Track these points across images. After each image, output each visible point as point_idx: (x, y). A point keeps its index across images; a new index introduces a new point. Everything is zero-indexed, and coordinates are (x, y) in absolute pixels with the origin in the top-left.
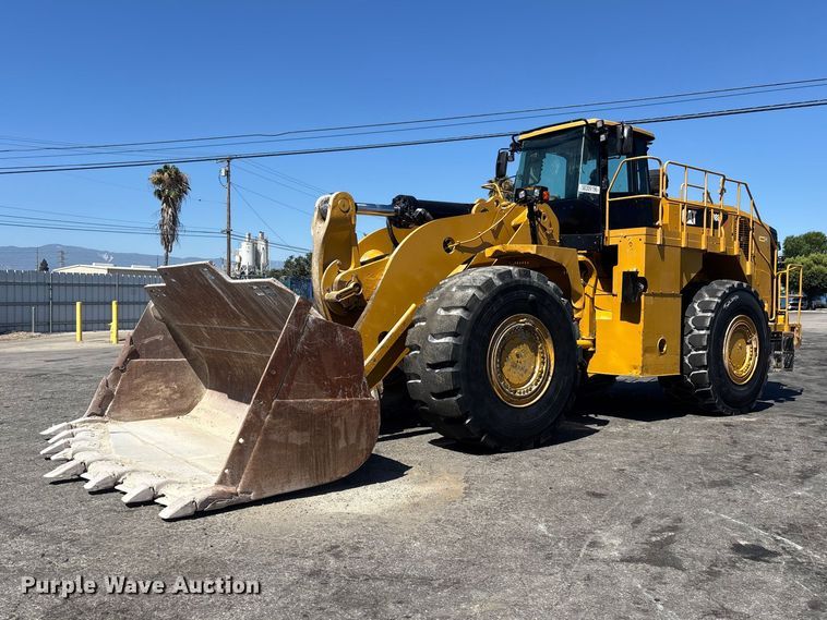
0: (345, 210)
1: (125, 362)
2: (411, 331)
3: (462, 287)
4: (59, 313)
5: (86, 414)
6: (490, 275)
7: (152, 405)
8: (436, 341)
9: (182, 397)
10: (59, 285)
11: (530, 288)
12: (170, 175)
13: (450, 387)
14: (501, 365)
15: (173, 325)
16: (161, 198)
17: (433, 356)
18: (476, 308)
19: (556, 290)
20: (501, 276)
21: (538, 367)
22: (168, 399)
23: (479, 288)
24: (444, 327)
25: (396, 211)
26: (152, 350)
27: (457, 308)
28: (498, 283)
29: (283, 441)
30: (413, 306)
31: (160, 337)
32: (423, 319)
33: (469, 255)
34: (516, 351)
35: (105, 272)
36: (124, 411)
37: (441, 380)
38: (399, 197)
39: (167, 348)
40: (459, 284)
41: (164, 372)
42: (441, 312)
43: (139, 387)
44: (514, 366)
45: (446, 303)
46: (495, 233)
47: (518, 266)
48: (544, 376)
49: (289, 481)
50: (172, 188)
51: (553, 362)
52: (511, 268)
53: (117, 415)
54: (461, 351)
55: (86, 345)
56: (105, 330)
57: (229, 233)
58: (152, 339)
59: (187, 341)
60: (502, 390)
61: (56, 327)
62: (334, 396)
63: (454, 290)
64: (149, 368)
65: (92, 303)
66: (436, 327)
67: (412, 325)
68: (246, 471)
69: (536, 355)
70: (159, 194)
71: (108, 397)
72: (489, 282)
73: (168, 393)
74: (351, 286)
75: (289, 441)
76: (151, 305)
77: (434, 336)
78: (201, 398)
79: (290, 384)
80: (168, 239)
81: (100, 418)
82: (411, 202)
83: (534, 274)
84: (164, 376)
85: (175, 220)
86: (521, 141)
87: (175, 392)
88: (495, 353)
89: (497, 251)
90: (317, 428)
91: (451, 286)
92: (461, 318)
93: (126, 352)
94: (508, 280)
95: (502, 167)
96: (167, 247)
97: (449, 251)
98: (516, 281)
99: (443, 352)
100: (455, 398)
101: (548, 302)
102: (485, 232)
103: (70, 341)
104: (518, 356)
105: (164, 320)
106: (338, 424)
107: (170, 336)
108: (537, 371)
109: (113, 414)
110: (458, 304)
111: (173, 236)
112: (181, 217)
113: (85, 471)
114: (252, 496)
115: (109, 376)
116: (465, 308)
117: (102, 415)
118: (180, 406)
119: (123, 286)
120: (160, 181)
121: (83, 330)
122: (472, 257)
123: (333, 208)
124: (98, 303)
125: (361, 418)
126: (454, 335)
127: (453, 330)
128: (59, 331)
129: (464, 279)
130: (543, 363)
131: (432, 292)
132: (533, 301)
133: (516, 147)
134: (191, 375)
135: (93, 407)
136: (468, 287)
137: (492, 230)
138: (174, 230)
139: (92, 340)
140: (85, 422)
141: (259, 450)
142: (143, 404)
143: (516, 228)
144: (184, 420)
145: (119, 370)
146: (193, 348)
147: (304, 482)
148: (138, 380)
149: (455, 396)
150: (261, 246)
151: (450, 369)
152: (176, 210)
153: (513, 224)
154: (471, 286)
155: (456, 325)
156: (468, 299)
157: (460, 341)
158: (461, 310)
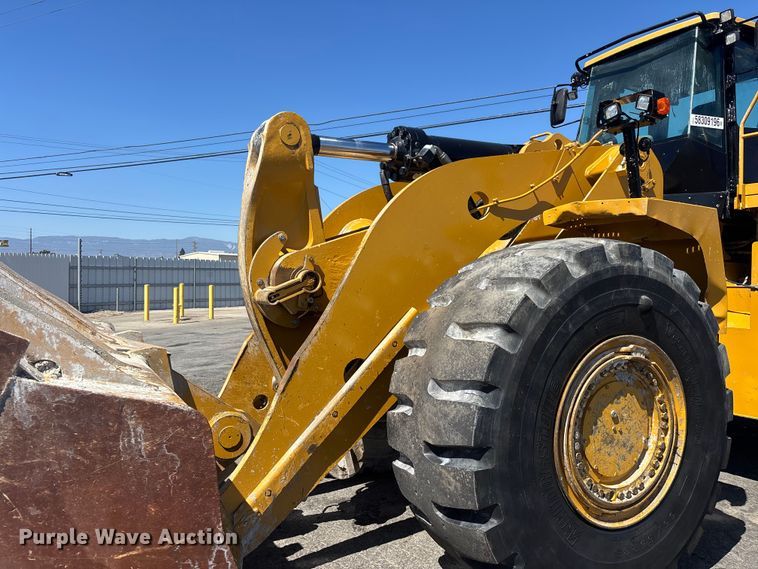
0: (292, 142)
2: (400, 363)
3: (501, 282)
6: (561, 257)
8: (443, 395)
10: (143, 268)
11: (642, 282)
13: (472, 504)
14: (583, 442)
17: (437, 430)
18: (530, 326)
19: (688, 286)
20: (583, 257)
21: (653, 438)
23: (537, 284)
24: (459, 367)
25: (392, 152)
27: (488, 325)
28: (577, 272)
30: (412, 311)
32: (421, 344)
33: (514, 223)
34: (611, 410)
35: (216, 258)
37: (453, 485)
38: (397, 131)
40: (494, 273)
42: (456, 333)
44: (609, 440)
45: (465, 315)
46: (559, 186)
47: (616, 238)
48: (664, 455)
51: (682, 427)
52: (602, 242)
54: (496, 425)
55: (151, 325)
60: (585, 495)
61: (139, 306)
63: (483, 285)
66: (444, 366)
67: (403, 353)
69: (650, 414)
72: (559, 272)
74: (300, 277)
77: (439, 383)
82: (417, 137)
83: (648, 254)
86: (590, 67)
88: (571, 420)
89: (566, 214)
91: (478, 279)
92: (498, 351)
94: (597, 266)
95: (559, 110)
97: (477, 215)
98: (614, 269)
99: (458, 426)
100: (483, 527)
101: (674, 310)
102: (541, 184)
103: (139, 320)
104: (616, 420)
108: (651, 445)
110: (491, 318)
116: (507, 328)
122: (519, 227)
123: (269, 139)
126: (485, 387)
127: (479, 377)
129: (505, 264)
130: (665, 430)
131: (441, 288)
132: (648, 311)
133: (582, 77)
136: (513, 281)
137: (554, 182)
139: (159, 319)
143: (592, 179)
149: (484, 521)
151: (472, 465)
153: (587, 172)
154: (520, 280)
155: (485, 366)
156: (513, 308)
157: (495, 401)
158: (498, 331)
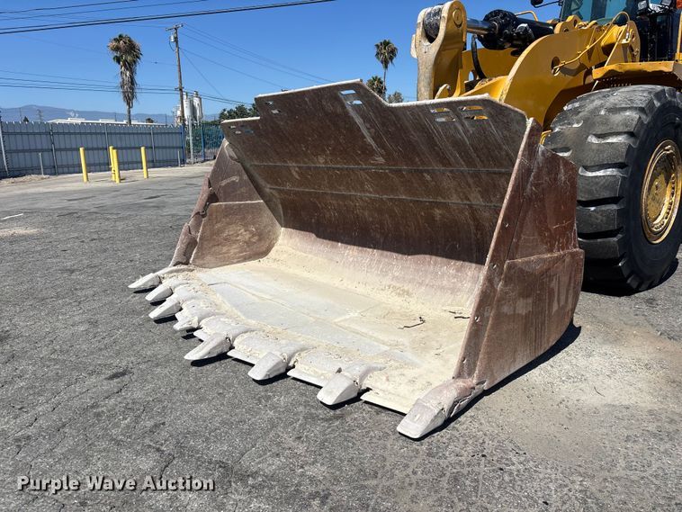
0: (458, 23)
1: (206, 207)
3: (616, 110)
4: (63, 158)
5: (172, 263)
7: (234, 249)
8: (590, 174)
9: (260, 240)
12: (125, 43)
14: (647, 199)
15: (248, 166)
16: (119, 63)
18: (641, 134)
20: (658, 95)
22: (248, 243)
23: (642, 110)
24: (605, 157)
26: (230, 193)
27: (618, 134)
28: (656, 103)
29: (512, 313)
31: (235, 179)
32: (564, 149)
34: (656, 182)
36: (208, 258)
37: (597, 218)
39: (243, 190)
40: (608, 106)
41: (242, 215)
42: (592, 139)
43: (220, 231)
44: (653, 198)
45: (598, 129)
46: (589, 53)
48: (672, 208)
49: (514, 361)
50: (127, 54)
53: (202, 262)
54: (627, 186)
55: (94, 185)
56: (105, 171)
57: (181, 90)
58: (228, 181)
59: (262, 182)
60: (647, 226)
61: (60, 170)
62: (551, 251)
63: (603, 113)
64: (228, 212)
65: (93, 149)
66: (589, 158)
68: (481, 356)
69: (667, 186)
70: (118, 60)
71: (192, 244)
72: (651, 103)
73: (247, 237)
75: (517, 312)
76: (226, 143)
77: (587, 168)
78: (276, 239)
79: (519, 238)
80: (129, 98)
81: (185, 267)
84: (244, 218)
85: (132, 82)
87: (254, 235)
88: (647, 186)
90: (538, 292)
91: (596, 110)
92: (628, 146)
93: (205, 196)
94: (663, 100)
96: (128, 104)
98: (669, 102)
99: (605, 187)
100: (615, 239)
103: (77, 181)
104: (657, 188)
105: (239, 160)
106: (554, 284)
107: (245, 177)
108: (666, 202)
109: (198, 262)
110: (621, 129)
111: (132, 94)
112: (137, 79)
113: (232, 348)
114: (486, 386)
115: (191, 222)
116: (631, 134)
117: (187, 263)
118: (258, 249)
119: (111, 134)
120: (117, 49)
121: (88, 171)
123: (448, 20)
124: (98, 149)
125: (571, 274)
126: (620, 166)
127: (620, 160)
128: (63, 173)
129: (614, 100)
134: (267, 216)
135: (178, 256)
136: (625, 109)
138: (133, 89)
139: (97, 180)
140: (171, 272)
141: (492, 328)
142: (225, 249)
144: (263, 263)
145: (200, 216)
146: (267, 189)
147: (525, 359)
148: (219, 225)
149: (615, 236)
150: (196, 101)
151: (614, 207)
152: (132, 72)
153: (602, 44)
154: (630, 108)
155: (624, 154)
156: (635, 123)
157: (627, 172)
158: (625, 136)
